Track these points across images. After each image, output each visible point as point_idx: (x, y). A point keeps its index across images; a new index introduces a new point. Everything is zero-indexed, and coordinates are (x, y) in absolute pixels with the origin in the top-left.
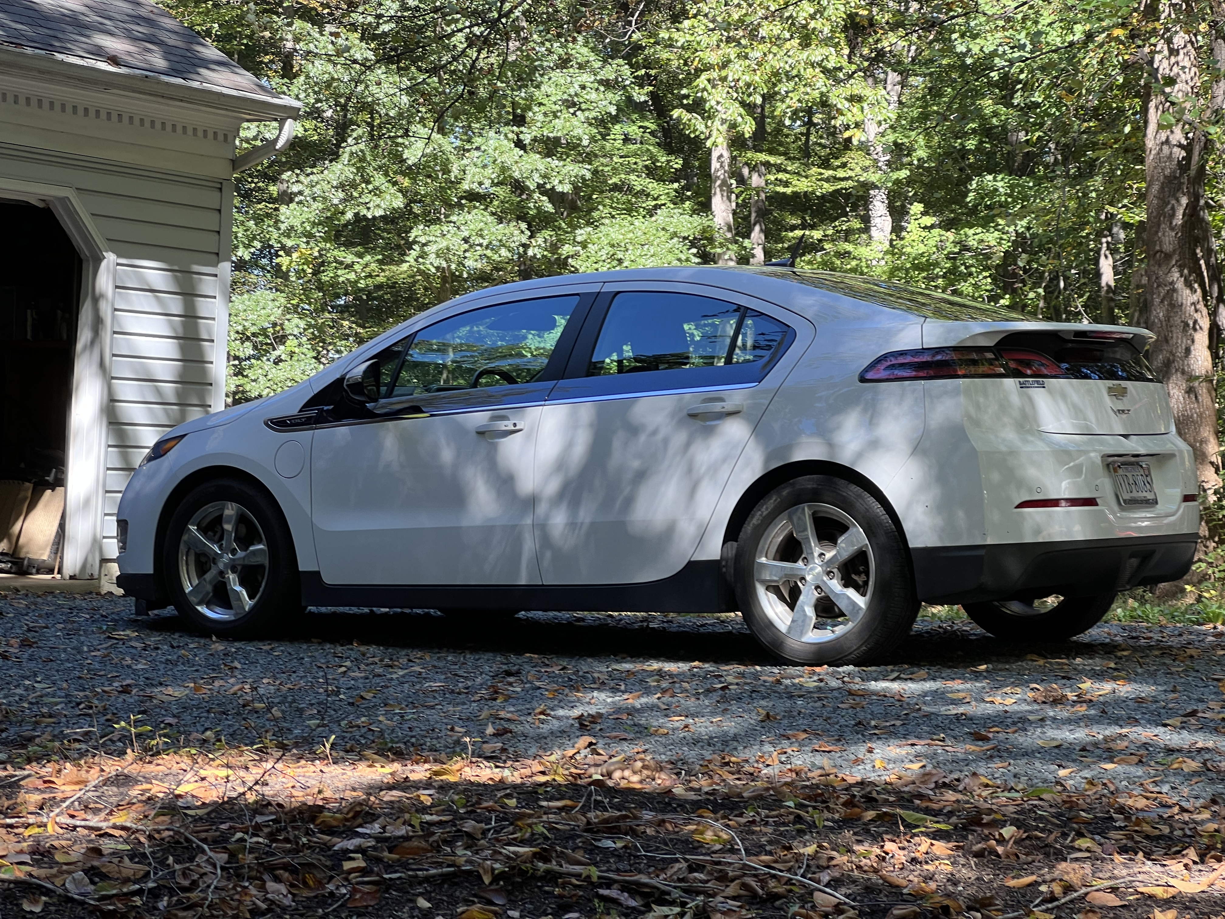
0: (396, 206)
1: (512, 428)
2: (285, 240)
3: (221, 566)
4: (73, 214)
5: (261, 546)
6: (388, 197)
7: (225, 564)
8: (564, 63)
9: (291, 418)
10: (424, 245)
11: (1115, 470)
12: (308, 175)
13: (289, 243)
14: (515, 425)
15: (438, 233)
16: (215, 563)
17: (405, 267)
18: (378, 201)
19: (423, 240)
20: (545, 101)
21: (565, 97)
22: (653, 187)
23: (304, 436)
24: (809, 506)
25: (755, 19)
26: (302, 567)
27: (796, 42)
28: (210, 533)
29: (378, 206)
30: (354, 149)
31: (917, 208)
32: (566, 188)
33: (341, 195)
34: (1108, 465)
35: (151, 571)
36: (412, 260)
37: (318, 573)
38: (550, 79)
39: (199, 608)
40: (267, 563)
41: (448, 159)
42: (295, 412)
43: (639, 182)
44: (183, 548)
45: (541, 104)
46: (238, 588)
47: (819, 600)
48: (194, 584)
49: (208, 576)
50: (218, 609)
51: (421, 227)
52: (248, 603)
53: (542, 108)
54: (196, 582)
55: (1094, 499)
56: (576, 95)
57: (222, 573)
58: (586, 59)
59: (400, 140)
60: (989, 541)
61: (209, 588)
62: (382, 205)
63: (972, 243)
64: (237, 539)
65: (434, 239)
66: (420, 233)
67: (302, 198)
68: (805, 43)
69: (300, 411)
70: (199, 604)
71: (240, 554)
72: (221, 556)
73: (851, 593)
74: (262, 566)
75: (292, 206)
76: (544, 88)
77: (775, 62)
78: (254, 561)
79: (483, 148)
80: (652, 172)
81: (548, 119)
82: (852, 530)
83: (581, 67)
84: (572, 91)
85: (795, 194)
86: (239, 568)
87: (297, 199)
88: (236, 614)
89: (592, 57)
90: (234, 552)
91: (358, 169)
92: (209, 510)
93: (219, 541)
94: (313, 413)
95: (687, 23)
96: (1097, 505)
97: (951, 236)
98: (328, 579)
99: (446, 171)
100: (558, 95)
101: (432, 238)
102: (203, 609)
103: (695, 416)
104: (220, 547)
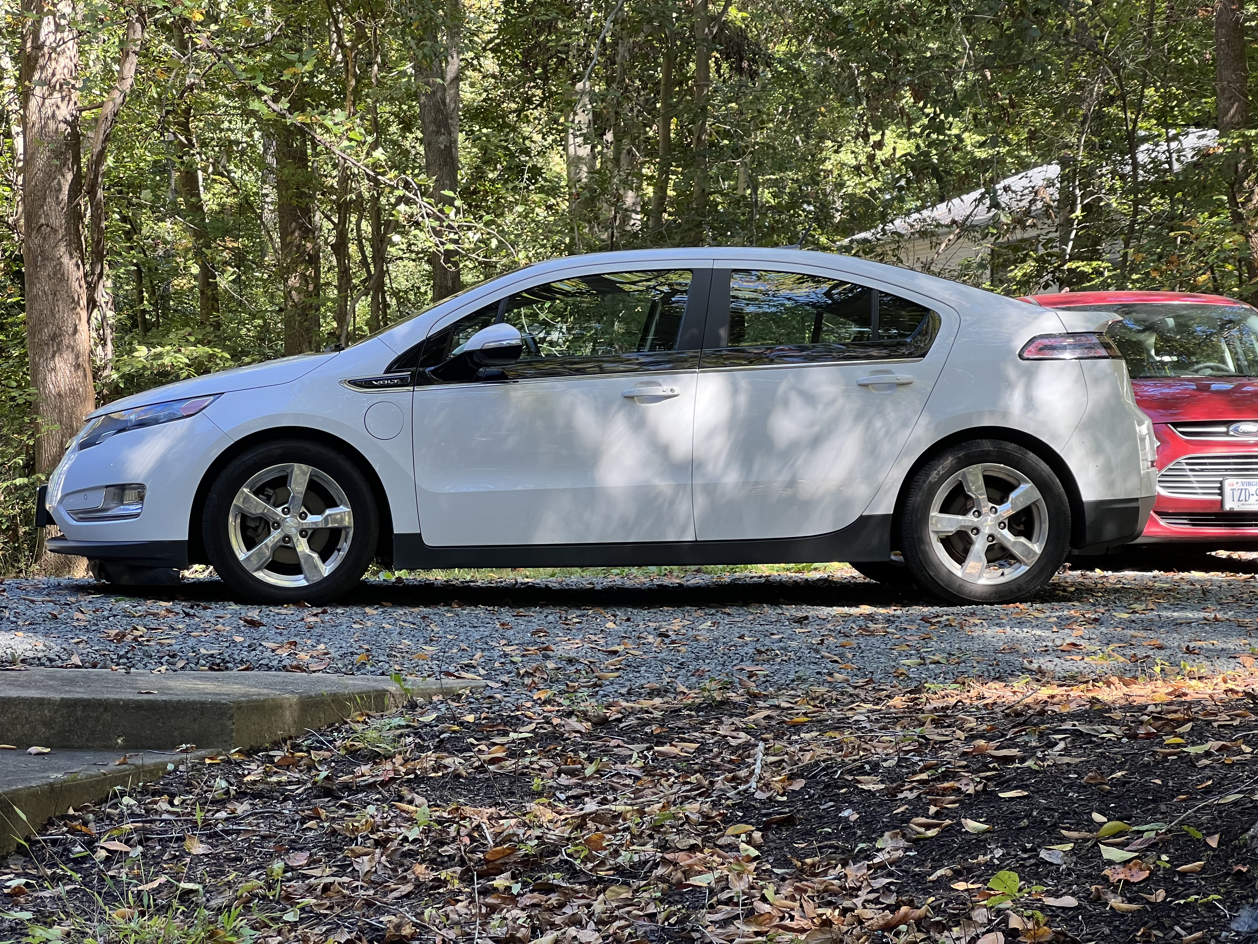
1: (669, 393)
3: (287, 530)
7: (294, 529)
14: (673, 390)
16: (278, 528)
23: (402, 395)
24: (982, 466)
26: (398, 528)
35: (185, 538)
37: (418, 536)
39: (256, 574)
40: (350, 525)
44: (234, 514)
46: (308, 553)
47: (989, 546)
49: (271, 541)
50: (283, 576)
52: (323, 568)
57: (288, 537)
64: (307, 503)
70: (256, 570)
71: (312, 518)
72: (286, 520)
73: (1024, 540)
74: (344, 529)
78: (330, 524)
82: (1025, 486)
86: (310, 533)
88: (308, 580)
90: (303, 516)
92: (271, 471)
94: (406, 374)
102: (261, 576)
103: (866, 386)
104: (284, 511)
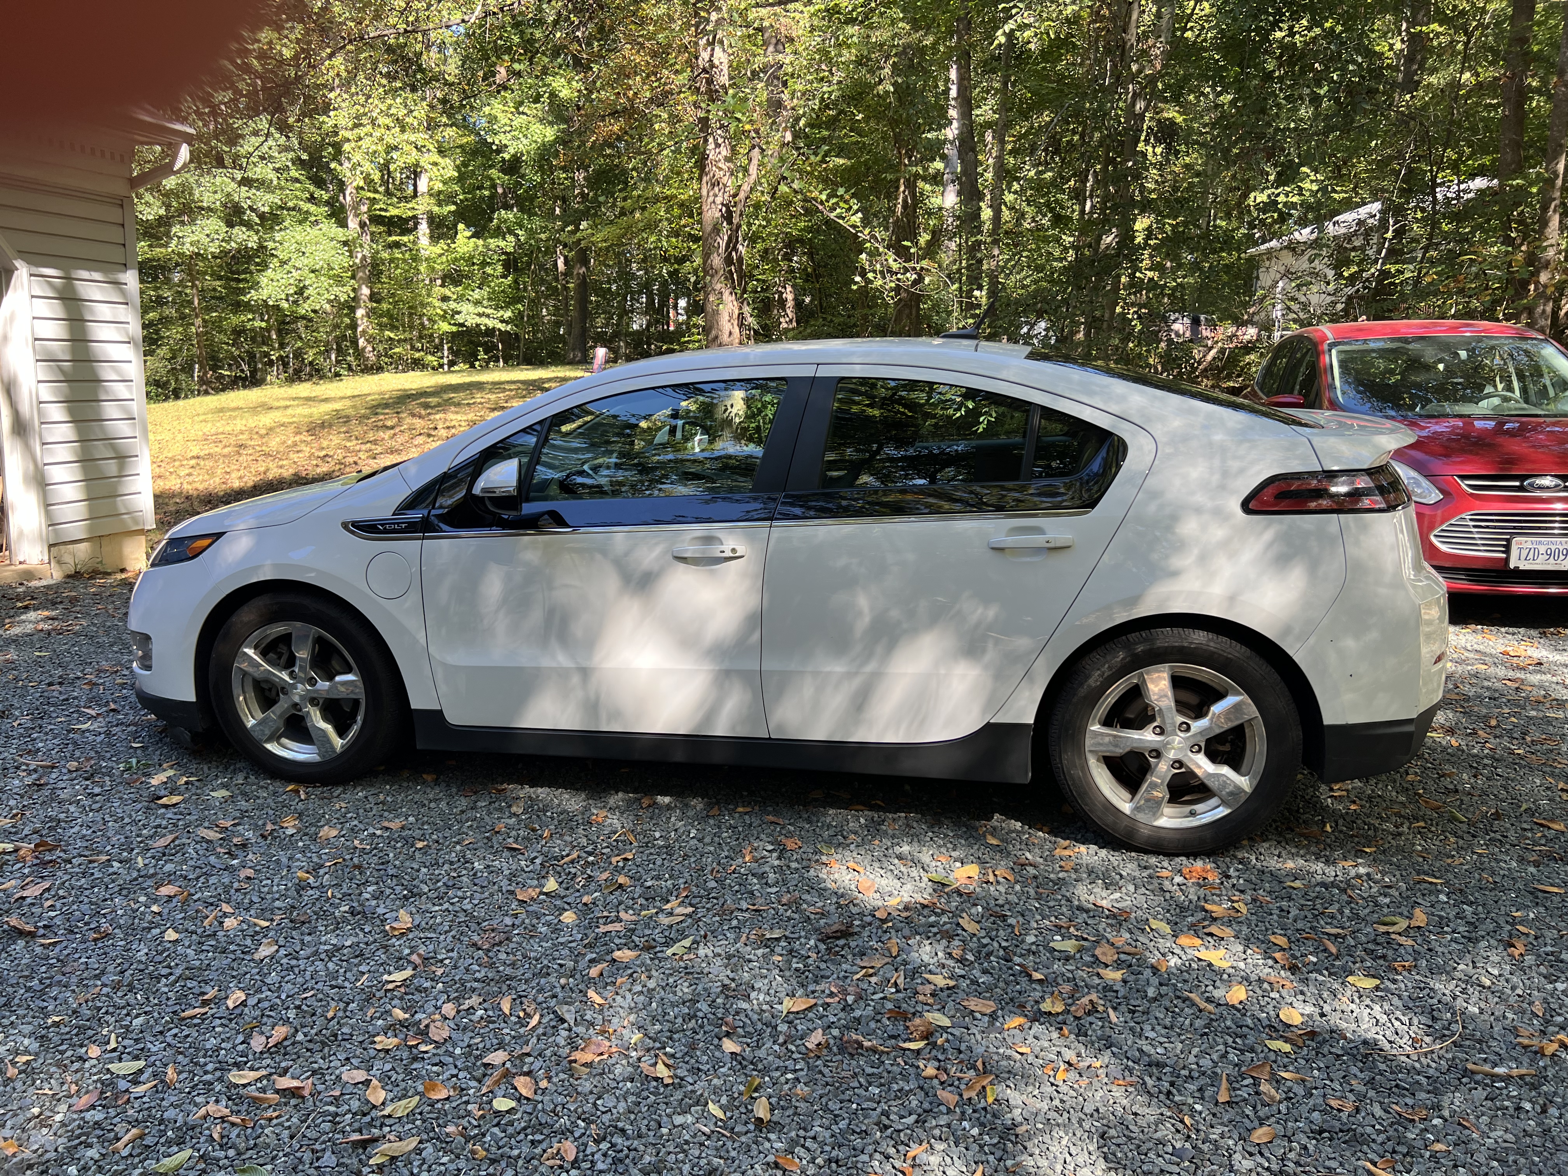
1: (728, 554)
3: (294, 697)
5: (350, 677)
7: (301, 696)
9: (384, 522)
14: (734, 551)
16: (286, 694)
22: (313, 208)
23: (410, 547)
25: (375, 115)
26: (416, 703)
27: (398, 129)
28: (275, 658)
31: (461, 226)
32: (266, 209)
35: (193, 698)
37: (440, 712)
39: (269, 746)
40: (362, 697)
42: (389, 514)
43: (306, 206)
44: (236, 678)
46: (322, 725)
48: (258, 718)
49: (277, 709)
50: (294, 747)
52: (338, 742)
54: (260, 715)
57: (297, 706)
61: (279, 722)
63: (492, 246)
64: (315, 667)
68: (403, 131)
69: (394, 514)
70: (269, 740)
71: (322, 685)
72: (294, 686)
74: (355, 700)
77: (389, 140)
78: (343, 692)
80: (312, 199)
85: (392, 217)
86: (322, 701)
88: (323, 754)
90: (312, 682)
92: (271, 630)
93: (288, 669)
94: (416, 515)
95: (332, 113)
97: (480, 242)
98: (454, 717)
102: (273, 747)
103: (1001, 549)
104: (292, 675)
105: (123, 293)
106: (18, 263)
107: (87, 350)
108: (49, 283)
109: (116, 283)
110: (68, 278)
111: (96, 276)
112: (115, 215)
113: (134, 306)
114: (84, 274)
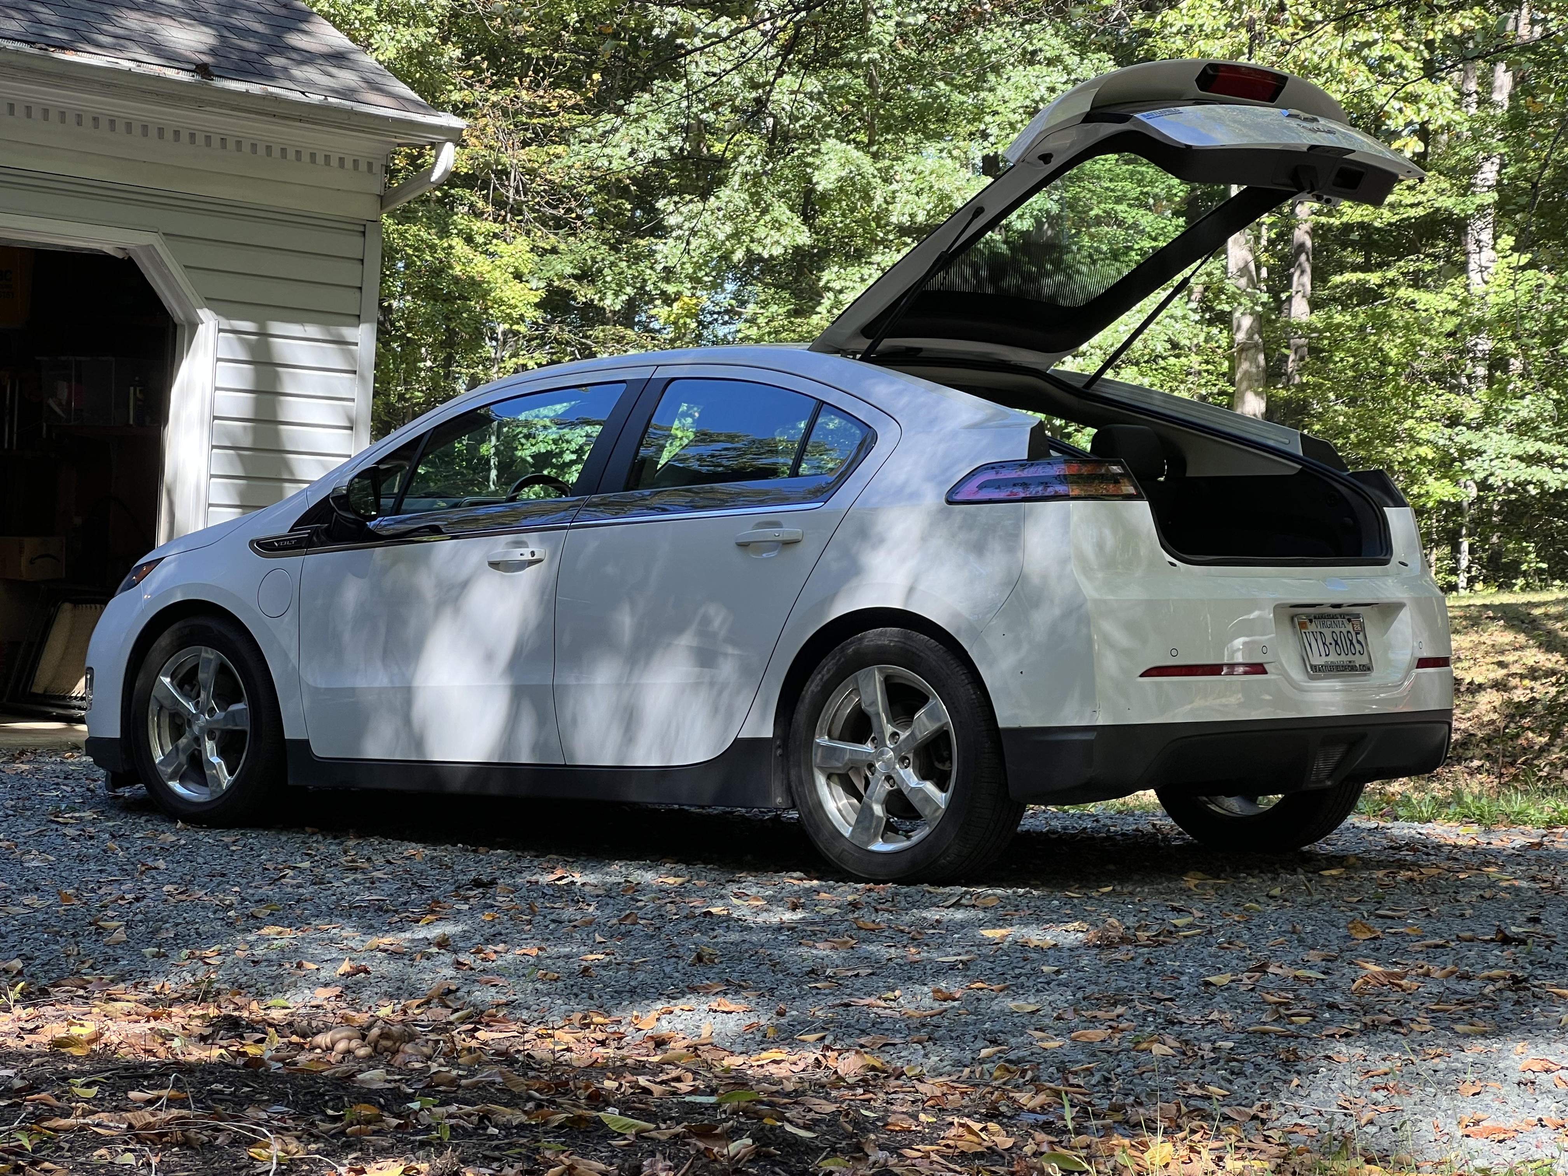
0: (801, 243)
1: (529, 557)
2: (664, 286)
3: (196, 729)
4: (160, 265)
5: (242, 706)
6: (790, 231)
7: (201, 728)
8: (1029, 58)
9: (280, 539)
10: (841, 291)
11: (1303, 625)
12: (687, 203)
13: (671, 289)
14: (533, 554)
15: (857, 277)
16: (190, 727)
17: (815, 319)
18: (776, 235)
19: (837, 285)
20: (1001, 109)
21: (1028, 102)
23: (292, 563)
24: (880, 670)
28: (187, 687)
29: (777, 242)
30: (748, 168)
31: (1506, 242)
33: (728, 228)
34: (1292, 619)
35: (118, 735)
36: (825, 312)
37: (307, 742)
38: (1008, 79)
39: (171, 783)
40: (248, 729)
41: (869, 183)
42: (285, 531)
44: (153, 707)
45: (996, 113)
46: (215, 760)
47: (890, 793)
48: (167, 752)
49: (183, 741)
50: (192, 786)
51: (836, 269)
52: (226, 779)
53: (996, 117)
54: (169, 748)
55: (1261, 665)
56: (1042, 99)
57: (197, 740)
58: (1057, 53)
59: (809, 159)
60: (1100, 722)
61: (183, 758)
62: (782, 240)
64: (217, 696)
65: (851, 284)
66: (834, 277)
67: (680, 232)
69: (291, 530)
70: (172, 778)
71: (219, 714)
72: (196, 717)
73: (929, 787)
74: (244, 732)
75: (671, 242)
76: (1001, 91)
79: (918, 170)
81: (1004, 133)
82: (931, 702)
83: (1050, 62)
84: (1037, 96)
86: (218, 734)
87: (674, 234)
88: (212, 792)
89: (1066, 49)
90: (211, 712)
91: (751, 195)
92: (186, 656)
93: (194, 697)
94: (304, 534)
96: (1265, 672)
98: (320, 750)
99: (868, 199)
100: (1018, 101)
101: (849, 284)
102: (176, 786)
103: (746, 545)
104: (196, 706)
105: (351, 357)
106: (205, 314)
107: (277, 435)
108: (240, 339)
109: (341, 342)
110: (264, 334)
111: (312, 331)
112: (351, 245)
113: (363, 378)
114: (295, 329)
